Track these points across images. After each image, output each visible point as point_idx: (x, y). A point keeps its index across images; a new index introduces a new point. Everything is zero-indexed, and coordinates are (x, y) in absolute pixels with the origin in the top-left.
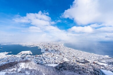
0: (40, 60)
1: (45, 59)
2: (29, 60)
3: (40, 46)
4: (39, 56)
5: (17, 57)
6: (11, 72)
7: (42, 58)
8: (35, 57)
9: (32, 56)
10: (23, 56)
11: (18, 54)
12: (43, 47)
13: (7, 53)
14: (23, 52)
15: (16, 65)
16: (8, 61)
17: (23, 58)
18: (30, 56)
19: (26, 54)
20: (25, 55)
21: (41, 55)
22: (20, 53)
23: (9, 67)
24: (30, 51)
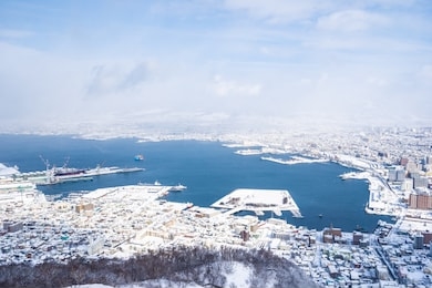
0: (355, 274)
1: (404, 271)
2: (278, 253)
3: (356, 162)
4: (348, 236)
5: (212, 220)
7: (373, 256)
8: (324, 240)
9: (303, 231)
10: (247, 220)
11: (217, 204)
12: (382, 170)
13: (165, 190)
14: (245, 196)
15: (204, 269)
16: (171, 237)
17: (244, 236)
18: (285, 227)
19: (260, 211)
20: (253, 213)
21: (368, 238)
22: (225, 199)
23: (173, 271)
24: (286, 194)
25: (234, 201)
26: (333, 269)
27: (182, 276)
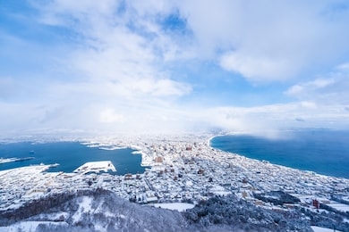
0: (137, 191)
1: (154, 186)
2: (106, 188)
4: (134, 176)
5: (73, 179)
6: (55, 223)
7: (144, 182)
8: (125, 179)
9: (116, 177)
10: (90, 176)
11: (76, 171)
13: (47, 167)
14: (90, 165)
15: (67, 203)
16: (49, 190)
17: (90, 183)
18: (109, 177)
19: (97, 171)
20: (94, 173)
21: (142, 175)
22: (80, 168)
23: (49, 208)
24: (110, 162)
25: (85, 168)
26: (129, 191)
27: (54, 209)
